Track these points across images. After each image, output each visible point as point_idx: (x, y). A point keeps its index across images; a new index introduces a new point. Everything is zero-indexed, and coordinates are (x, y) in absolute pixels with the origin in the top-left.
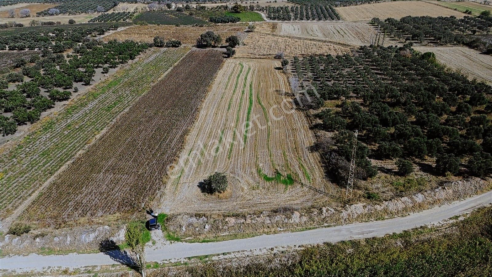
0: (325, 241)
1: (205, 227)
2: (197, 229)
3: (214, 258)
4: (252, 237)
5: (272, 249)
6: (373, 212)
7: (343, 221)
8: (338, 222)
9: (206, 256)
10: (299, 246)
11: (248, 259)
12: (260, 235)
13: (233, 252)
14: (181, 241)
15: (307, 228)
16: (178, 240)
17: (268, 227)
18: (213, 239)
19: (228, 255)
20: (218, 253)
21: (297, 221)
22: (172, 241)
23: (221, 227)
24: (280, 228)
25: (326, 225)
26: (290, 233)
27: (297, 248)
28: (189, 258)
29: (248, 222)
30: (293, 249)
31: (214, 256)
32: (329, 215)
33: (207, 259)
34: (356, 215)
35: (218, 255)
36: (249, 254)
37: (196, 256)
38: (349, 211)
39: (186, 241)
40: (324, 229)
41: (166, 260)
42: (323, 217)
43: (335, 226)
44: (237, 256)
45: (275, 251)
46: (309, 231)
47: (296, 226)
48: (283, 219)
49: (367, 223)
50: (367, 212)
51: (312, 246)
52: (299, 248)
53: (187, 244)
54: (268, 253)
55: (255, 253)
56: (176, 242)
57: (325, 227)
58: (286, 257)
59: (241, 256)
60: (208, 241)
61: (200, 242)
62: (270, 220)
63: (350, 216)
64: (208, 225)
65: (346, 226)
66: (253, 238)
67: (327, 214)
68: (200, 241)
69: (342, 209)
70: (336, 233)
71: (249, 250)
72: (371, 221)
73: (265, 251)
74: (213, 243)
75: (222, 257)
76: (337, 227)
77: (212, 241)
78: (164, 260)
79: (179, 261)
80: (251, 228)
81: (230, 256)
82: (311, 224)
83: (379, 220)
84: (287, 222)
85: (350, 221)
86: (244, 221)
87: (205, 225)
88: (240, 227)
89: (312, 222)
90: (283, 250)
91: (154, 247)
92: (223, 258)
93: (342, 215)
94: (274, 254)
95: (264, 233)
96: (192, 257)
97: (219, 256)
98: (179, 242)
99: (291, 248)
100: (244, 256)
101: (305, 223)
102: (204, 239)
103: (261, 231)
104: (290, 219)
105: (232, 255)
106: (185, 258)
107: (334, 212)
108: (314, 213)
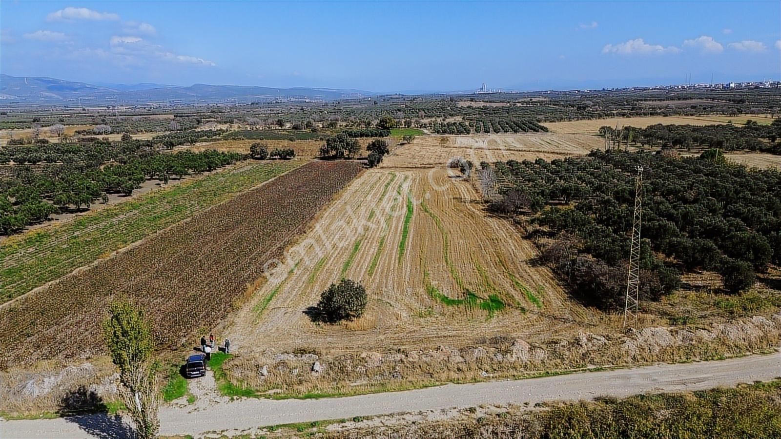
0: (597, 395)
1: (313, 367)
2: (296, 372)
3: (330, 428)
4: (421, 388)
5: (472, 410)
6: (694, 342)
7: (629, 359)
8: (616, 362)
9: (313, 425)
10: (537, 405)
11: (414, 427)
12: (441, 384)
13: (379, 417)
14: (256, 397)
15: (548, 373)
16: (248, 393)
17: (459, 369)
18: (331, 391)
19: (365, 421)
20: (341, 417)
21: (525, 357)
22: (235, 397)
23: (350, 368)
24: (487, 371)
25: (592, 367)
26: (510, 382)
27: (531, 407)
28: (271, 429)
29: (411, 360)
30: (522, 410)
31: (331, 422)
32: (594, 348)
33: (315, 429)
34: (657, 349)
35: (343, 421)
36: (417, 418)
37: (287, 423)
38: (640, 340)
39: (268, 397)
40: (588, 374)
41: (214, 432)
42: (582, 351)
43: (612, 369)
44: (388, 423)
45: (479, 414)
46: (554, 377)
47: (522, 369)
48: (492, 356)
49: (687, 364)
50: (681, 343)
51: (568, 403)
52: (537, 408)
53: (270, 401)
54: (464, 417)
55: (431, 418)
56: (244, 398)
57: (590, 371)
58: (507, 425)
59: (398, 422)
60: (317, 397)
61: (301, 398)
62: (463, 357)
63: (643, 349)
64: (321, 365)
65: (639, 369)
66: (424, 389)
67: (590, 345)
68: (301, 396)
69: (624, 337)
70: (619, 382)
71: (417, 411)
72: (694, 361)
73: (454, 413)
74: (329, 399)
75: (350, 425)
76: (618, 372)
77: (329, 396)
78: (208, 432)
79: (245, 433)
80: (419, 370)
81: (370, 423)
82: (556, 365)
83: (713, 359)
84: (501, 360)
85: (647, 361)
86: (404, 356)
87: (314, 364)
88: (394, 368)
89: (559, 361)
90: (499, 411)
91: (191, 407)
92: (353, 427)
93: (625, 347)
94: (479, 420)
95: (451, 381)
96: (278, 426)
97: (344, 424)
98: (251, 398)
99: (518, 408)
100: (404, 422)
101: (543, 362)
102: (309, 392)
103: (444, 376)
104: (509, 354)
105: (377, 422)
106: (261, 429)
107: (606, 341)
108: (562, 344)
